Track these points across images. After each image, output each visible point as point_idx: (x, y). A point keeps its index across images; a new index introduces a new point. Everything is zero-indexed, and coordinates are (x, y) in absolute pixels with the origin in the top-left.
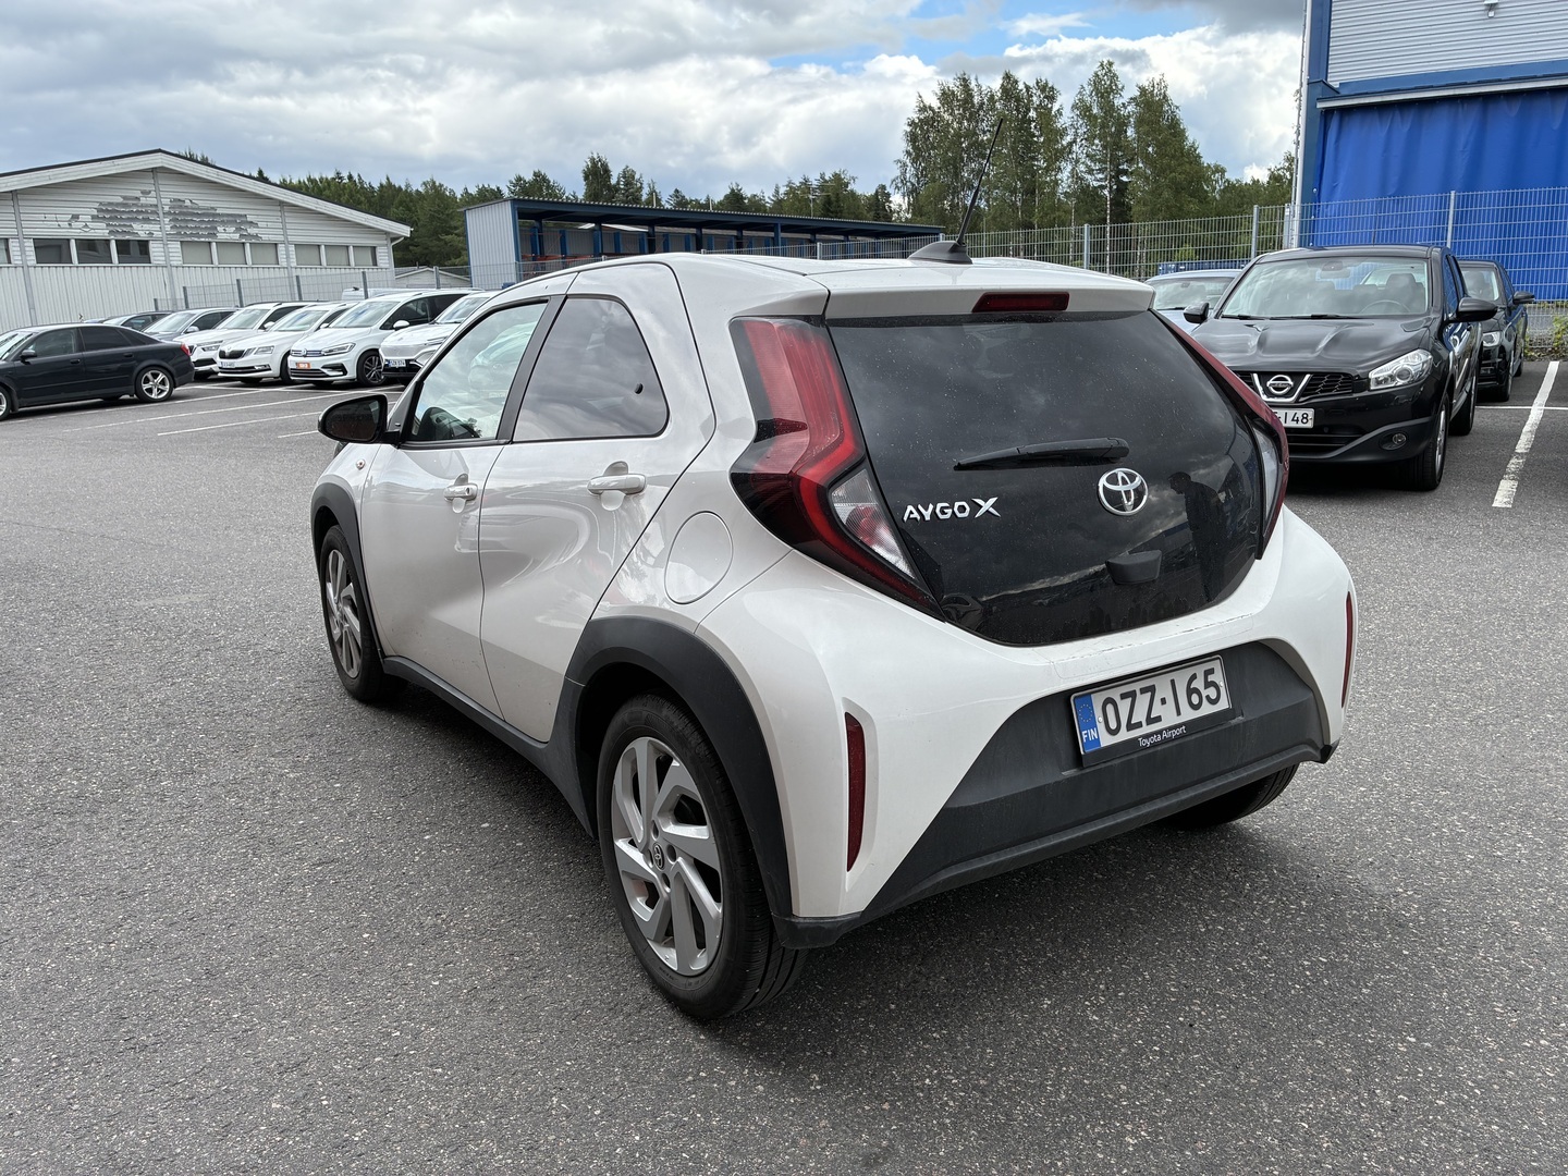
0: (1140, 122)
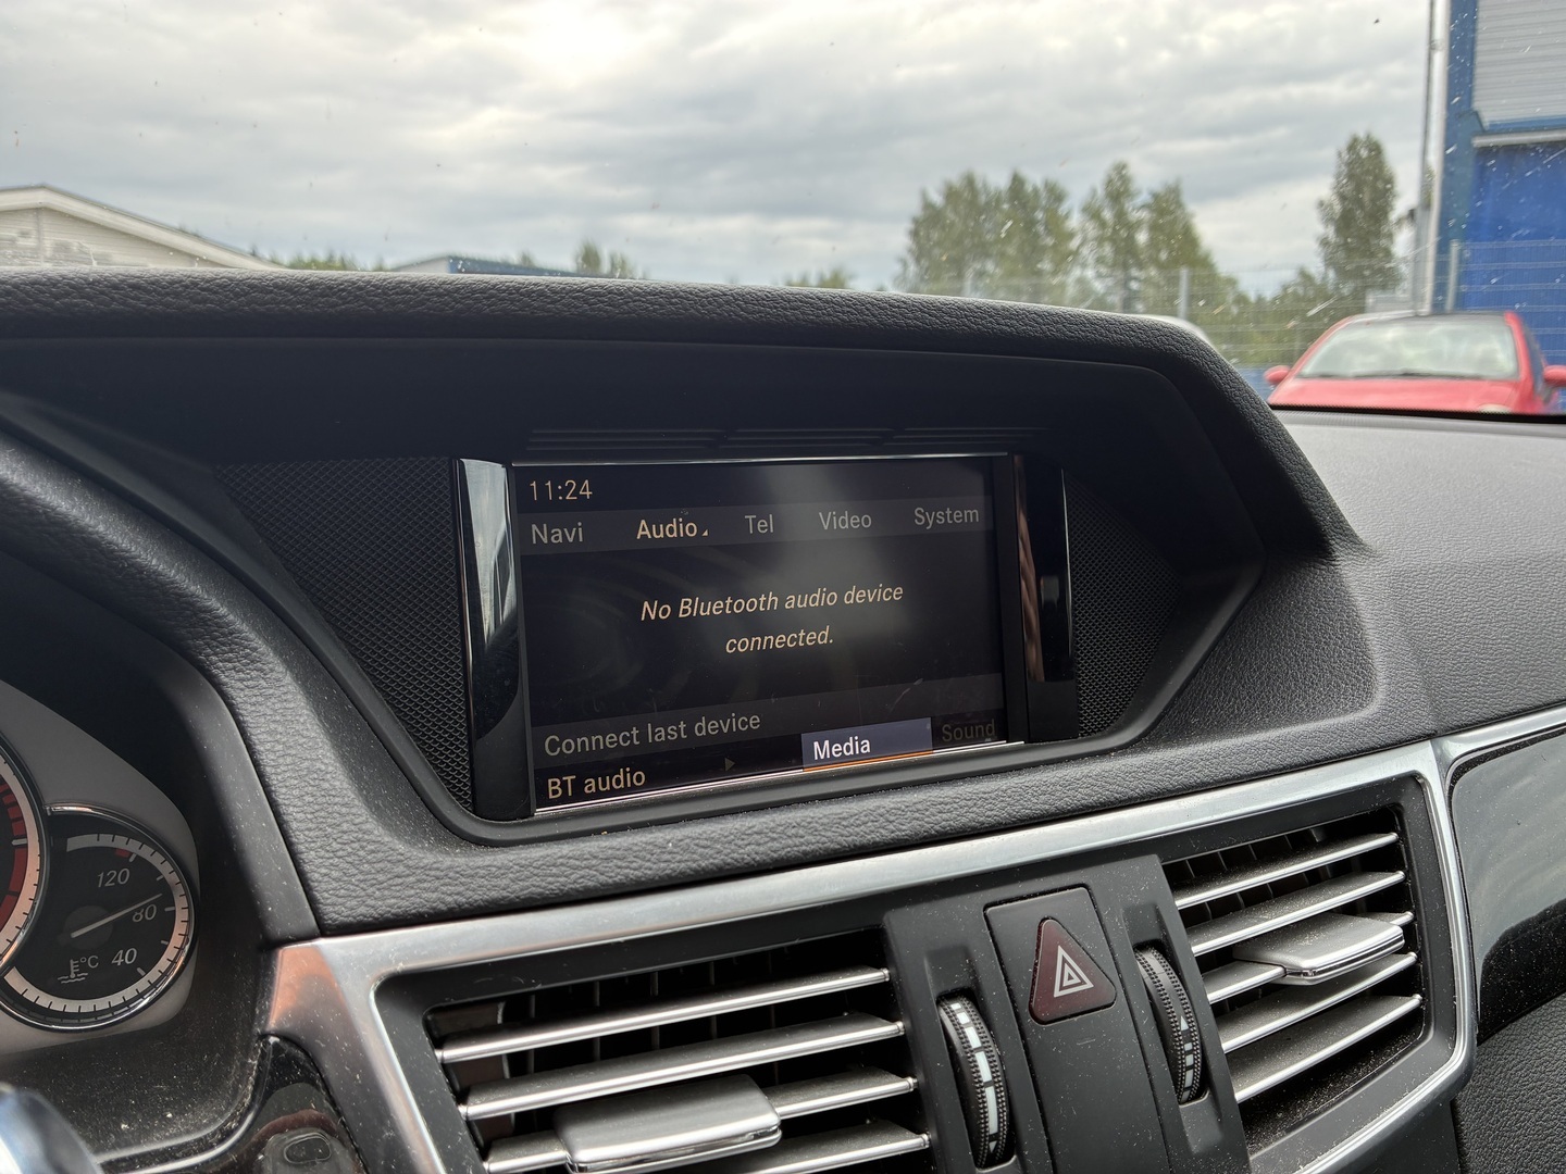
0: (1154, 228)
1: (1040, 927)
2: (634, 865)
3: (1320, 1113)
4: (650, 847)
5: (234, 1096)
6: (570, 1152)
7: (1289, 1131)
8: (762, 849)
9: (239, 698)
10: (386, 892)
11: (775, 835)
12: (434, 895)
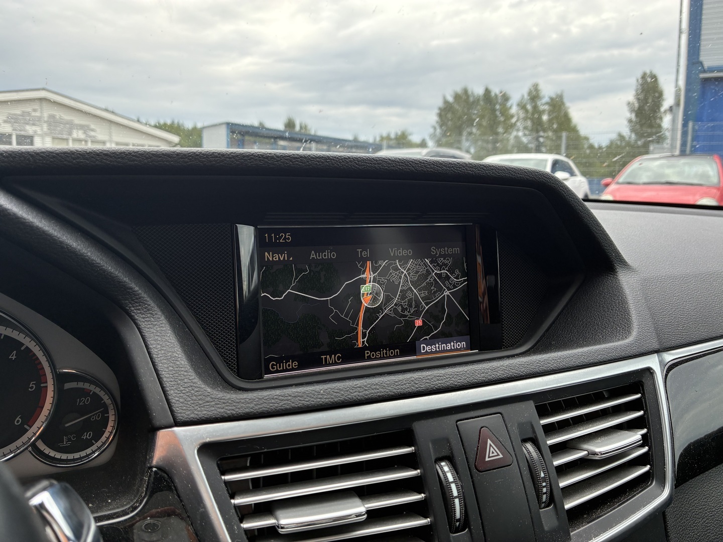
0: (550, 114)
1: (480, 431)
2: (307, 399)
3: (603, 515)
4: (313, 392)
5: (137, 494)
6: (277, 520)
7: (588, 523)
8: (361, 394)
9: (142, 325)
10: (203, 408)
11: (366, 388)
12: (222, 410)
